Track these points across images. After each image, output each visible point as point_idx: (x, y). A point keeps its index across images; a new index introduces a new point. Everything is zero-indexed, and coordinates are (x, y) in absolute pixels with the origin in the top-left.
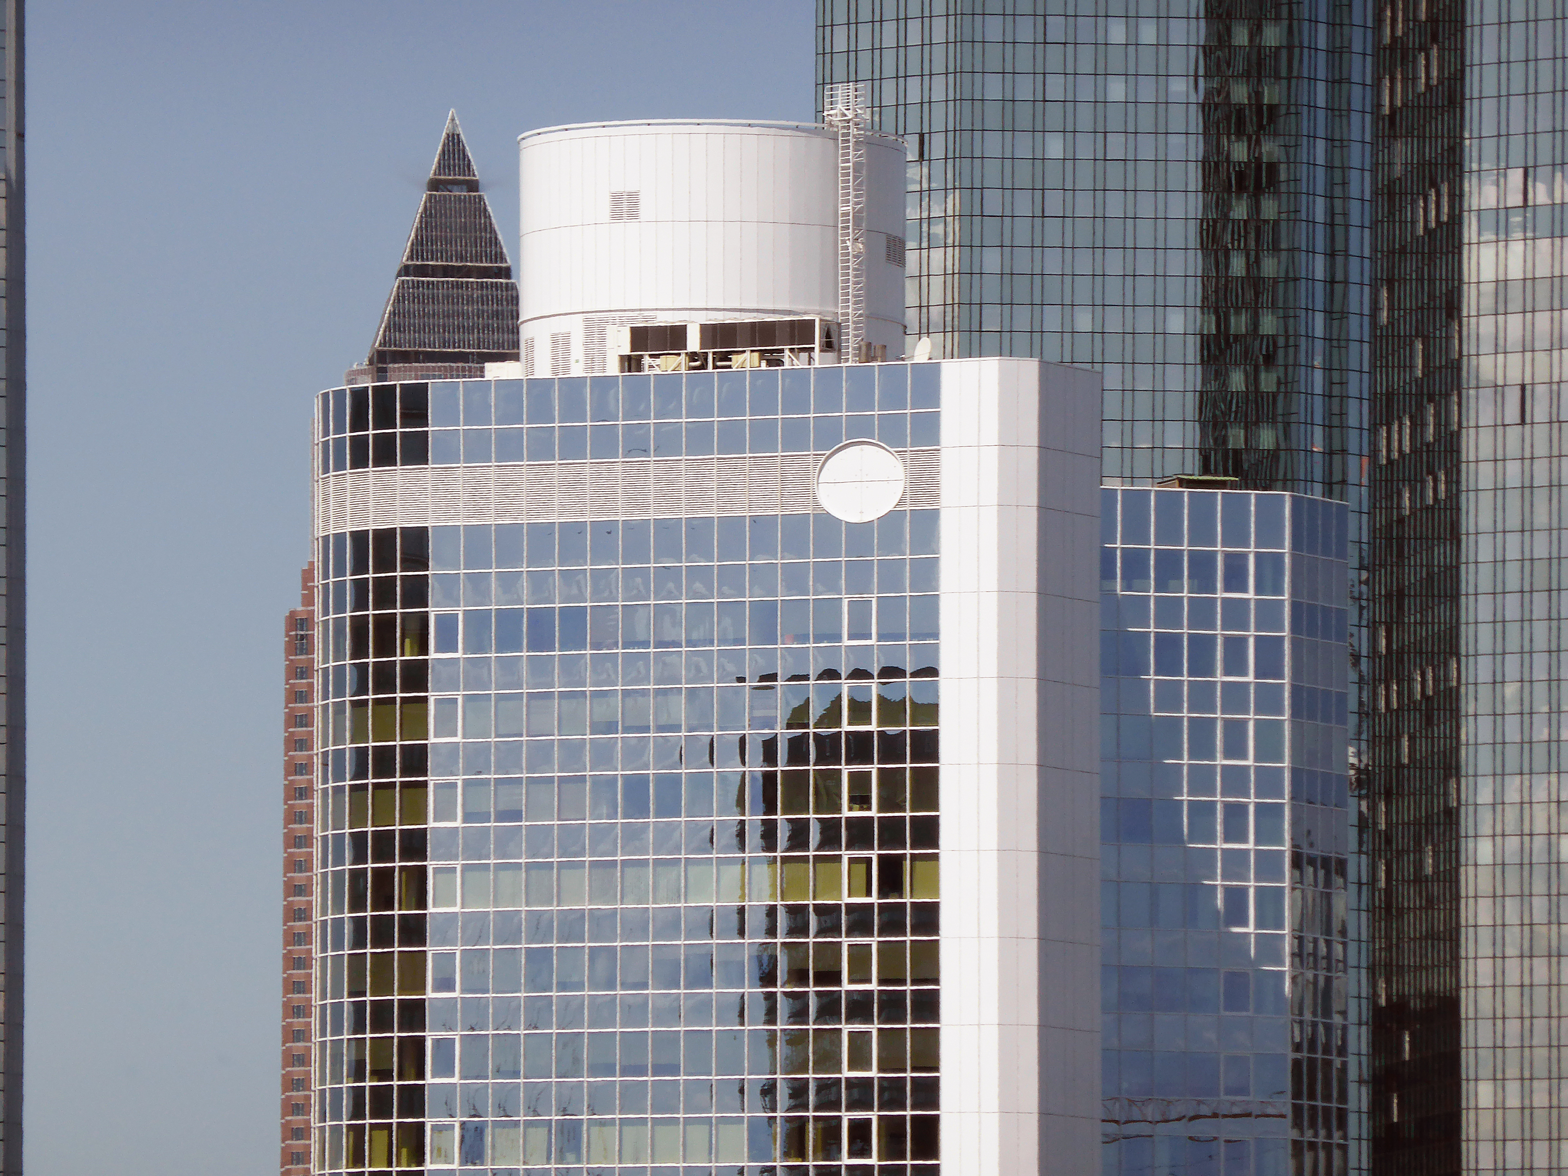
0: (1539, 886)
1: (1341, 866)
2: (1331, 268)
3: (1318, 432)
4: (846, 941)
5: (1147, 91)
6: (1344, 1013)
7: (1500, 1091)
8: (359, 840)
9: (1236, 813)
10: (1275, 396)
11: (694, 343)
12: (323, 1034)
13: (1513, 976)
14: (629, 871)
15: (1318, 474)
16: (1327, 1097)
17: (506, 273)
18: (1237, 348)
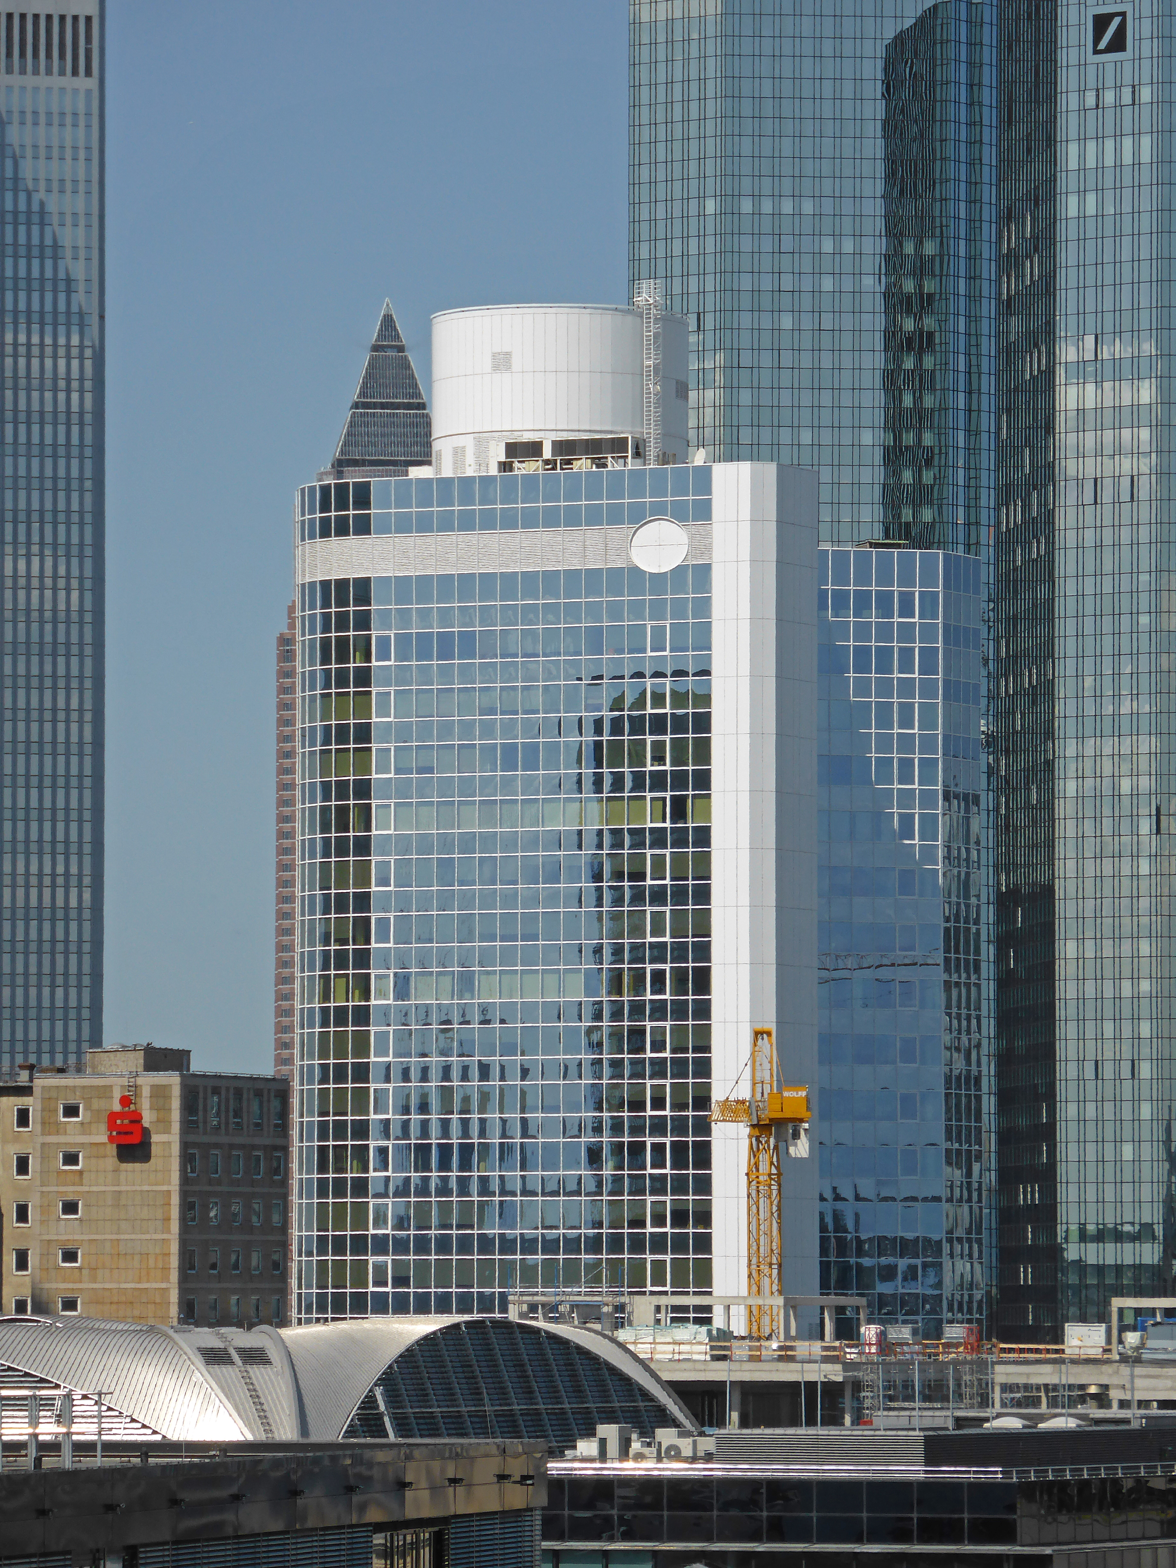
0: (1107, 811)
1: (976, 800)
2: (969, 402)
3: (961, 510)
4: (649, 852)
5: (847, 284)
6: (978, 896)
7: (1081, 947)
8: (326, 786)
9: (906, 765)
10: (932, 486)
11: (547, 453)
12: (303, 915)
13: (1090, 871)
14: (504, 806)
15: (961, 539)
16: (967, 952)
17: (422, 406)
18: (907, 456)
